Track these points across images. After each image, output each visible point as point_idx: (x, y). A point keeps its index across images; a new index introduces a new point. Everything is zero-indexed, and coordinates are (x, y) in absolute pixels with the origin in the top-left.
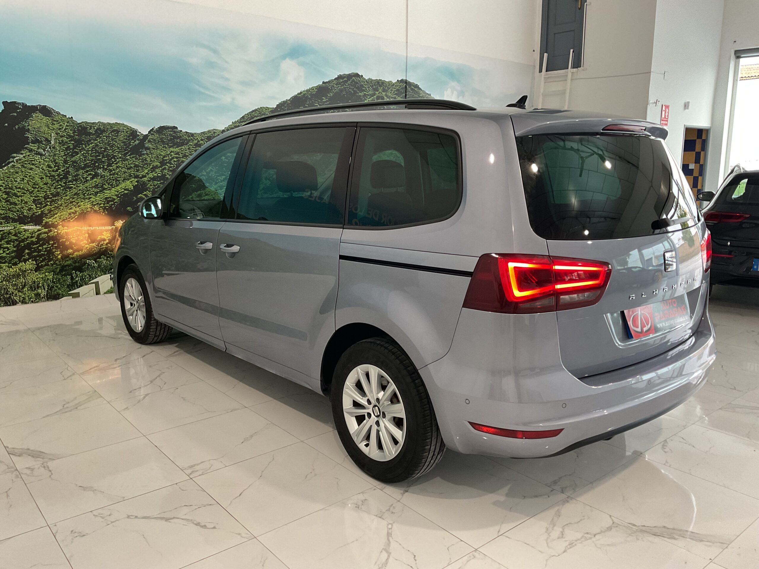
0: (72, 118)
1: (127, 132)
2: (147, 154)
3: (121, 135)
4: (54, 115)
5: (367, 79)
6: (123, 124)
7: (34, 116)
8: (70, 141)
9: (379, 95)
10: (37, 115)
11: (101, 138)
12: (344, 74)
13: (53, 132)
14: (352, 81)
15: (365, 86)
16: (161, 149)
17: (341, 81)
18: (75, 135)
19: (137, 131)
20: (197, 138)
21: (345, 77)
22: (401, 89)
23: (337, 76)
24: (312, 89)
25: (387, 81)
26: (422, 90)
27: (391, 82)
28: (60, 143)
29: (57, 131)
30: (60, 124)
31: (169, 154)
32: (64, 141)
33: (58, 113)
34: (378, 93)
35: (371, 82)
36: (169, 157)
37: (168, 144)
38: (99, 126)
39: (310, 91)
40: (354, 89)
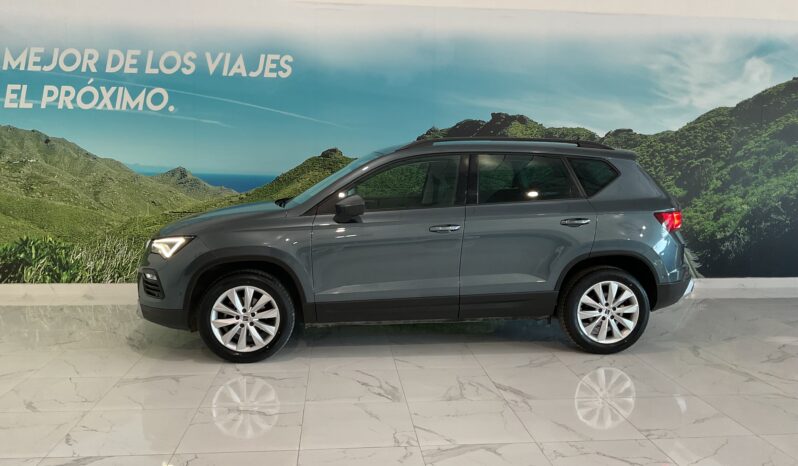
0: (542, 124)
1: (586, 136)
4: (527, 122)
6: (584, 129)
7: (513, 124)
10: (516, 123)
20: (650, 140)
24: (780, 85)
30: (532, 129)
33: (531, 121)
38: (564, 131)
39: (777, 89)
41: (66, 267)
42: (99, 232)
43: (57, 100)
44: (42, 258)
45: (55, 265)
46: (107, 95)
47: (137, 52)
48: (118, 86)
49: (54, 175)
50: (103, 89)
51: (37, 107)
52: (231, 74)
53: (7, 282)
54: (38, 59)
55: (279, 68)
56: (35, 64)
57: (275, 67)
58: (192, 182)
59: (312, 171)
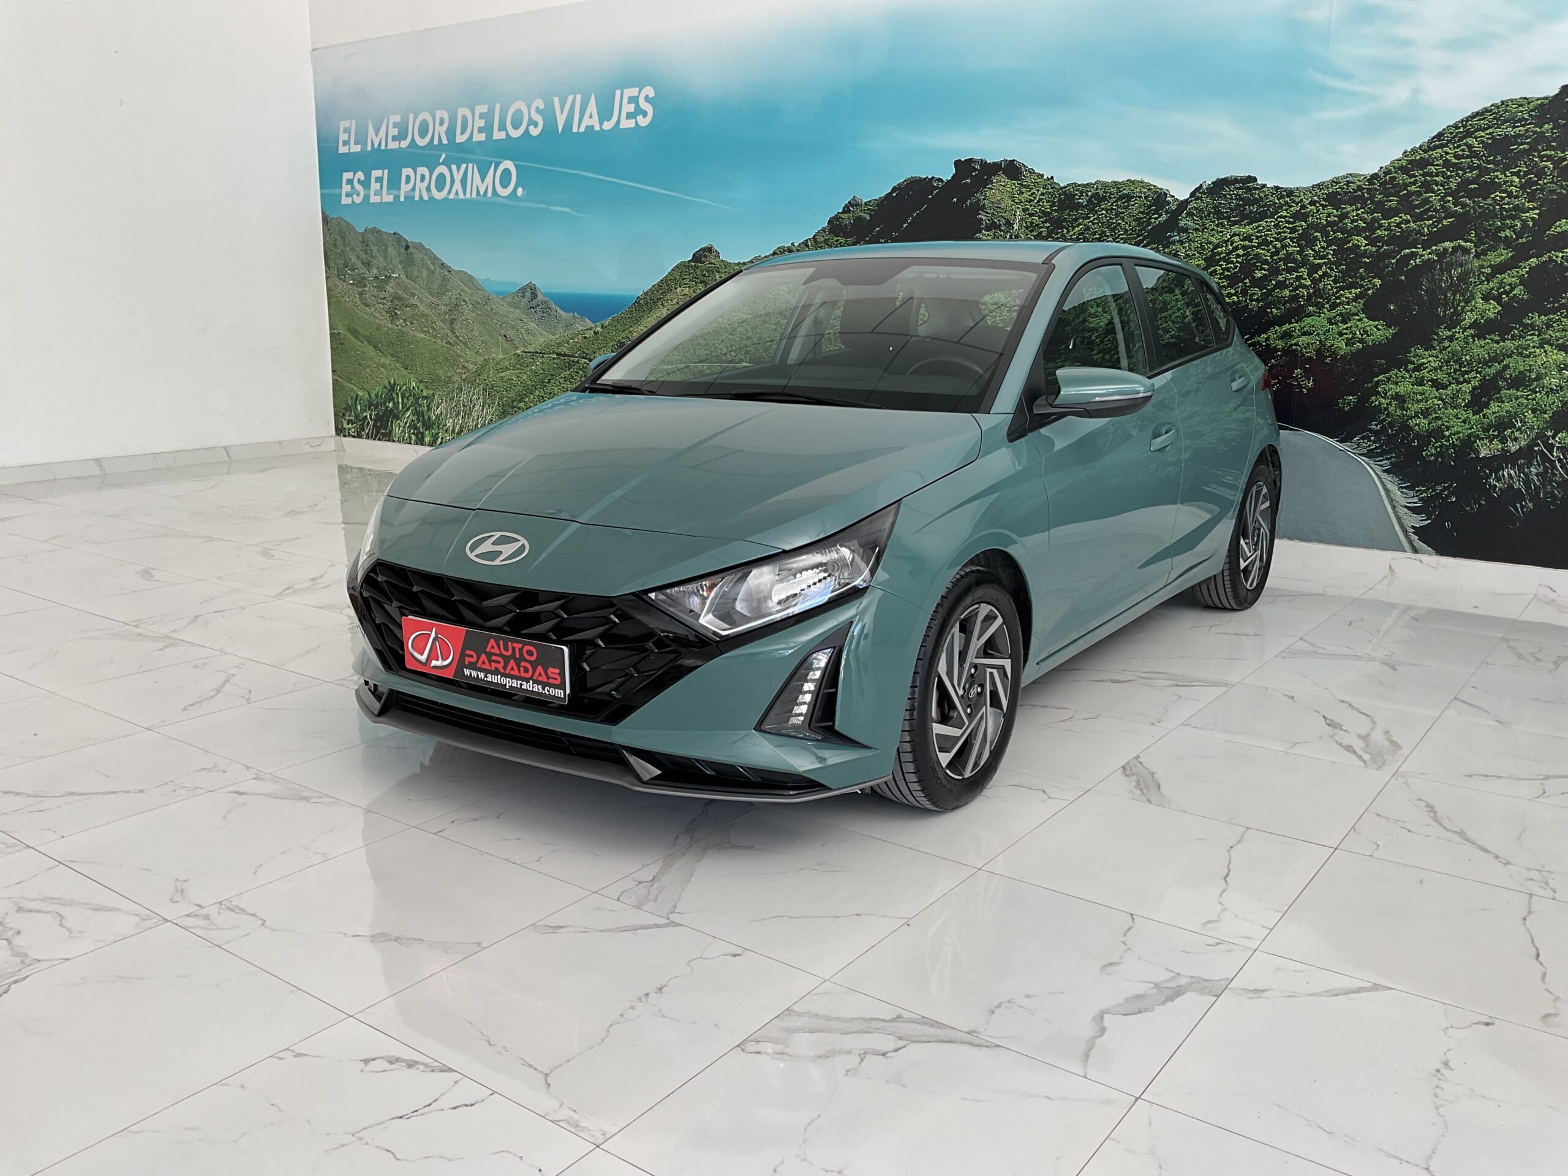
0: (1052, 178)
1: (1146, 198)
2: (1181, 242)
3: (1133, 205)
4: (1024, 176)
6: (1142, 182)
7: (994, 181)
8: (1042, 221)
10: (1000, 179)
11: (1096, 212)
13: (1018, 208)
16: (1213, 230)
18: (1056, 211)
19: (1166, 194)
20: (1302, 200)
28: (1027, 228)
29: (1026, 205)
30: (1033, 191)
31: (1228, 241)
32: (1033, 223)
33: (1032, 172)
36: (1227, 246)
37: (1228, 218)
38: (1097, 189)
41: (428, 425)
42: (456, 378)
43: (414, 189)
44: (408, 410)
45: (418, 419)
46: (458, 177)
47: (484, 109)
48: (467, 161)
49: (413, 295)
50: (454, 167)
51: (397, 197)
52: (582, 129)
53: (379, 439)
54: (394, 132)
55: (640, 112)
56: (394, 138)
57: (633, 111)
58: (543, 306)
59: (680, 286)
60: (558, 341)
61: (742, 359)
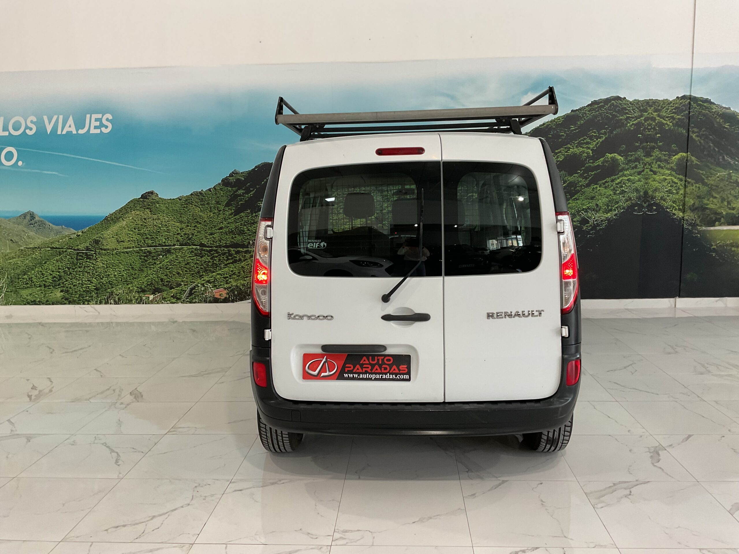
5: (631, 100)
9: (648, 116)
12: (600, 99)
14: (611, 105)
15: (629, 109)
17: (596, 106)
21: (601, 102)
22: (681, 107)
23: (591, 103)
24: (558, 119)
25: (660, 99)
26: (715, 104)
27: (667, 100)
34: (647, 113)
35: (637, 103)
39: (555, 122)
40: (613, 113)
52: (64, 132)
57: (99, 125)
58: (39, 223)
59: (134, 211)
60: (51, 241)
61: (175, 244)
